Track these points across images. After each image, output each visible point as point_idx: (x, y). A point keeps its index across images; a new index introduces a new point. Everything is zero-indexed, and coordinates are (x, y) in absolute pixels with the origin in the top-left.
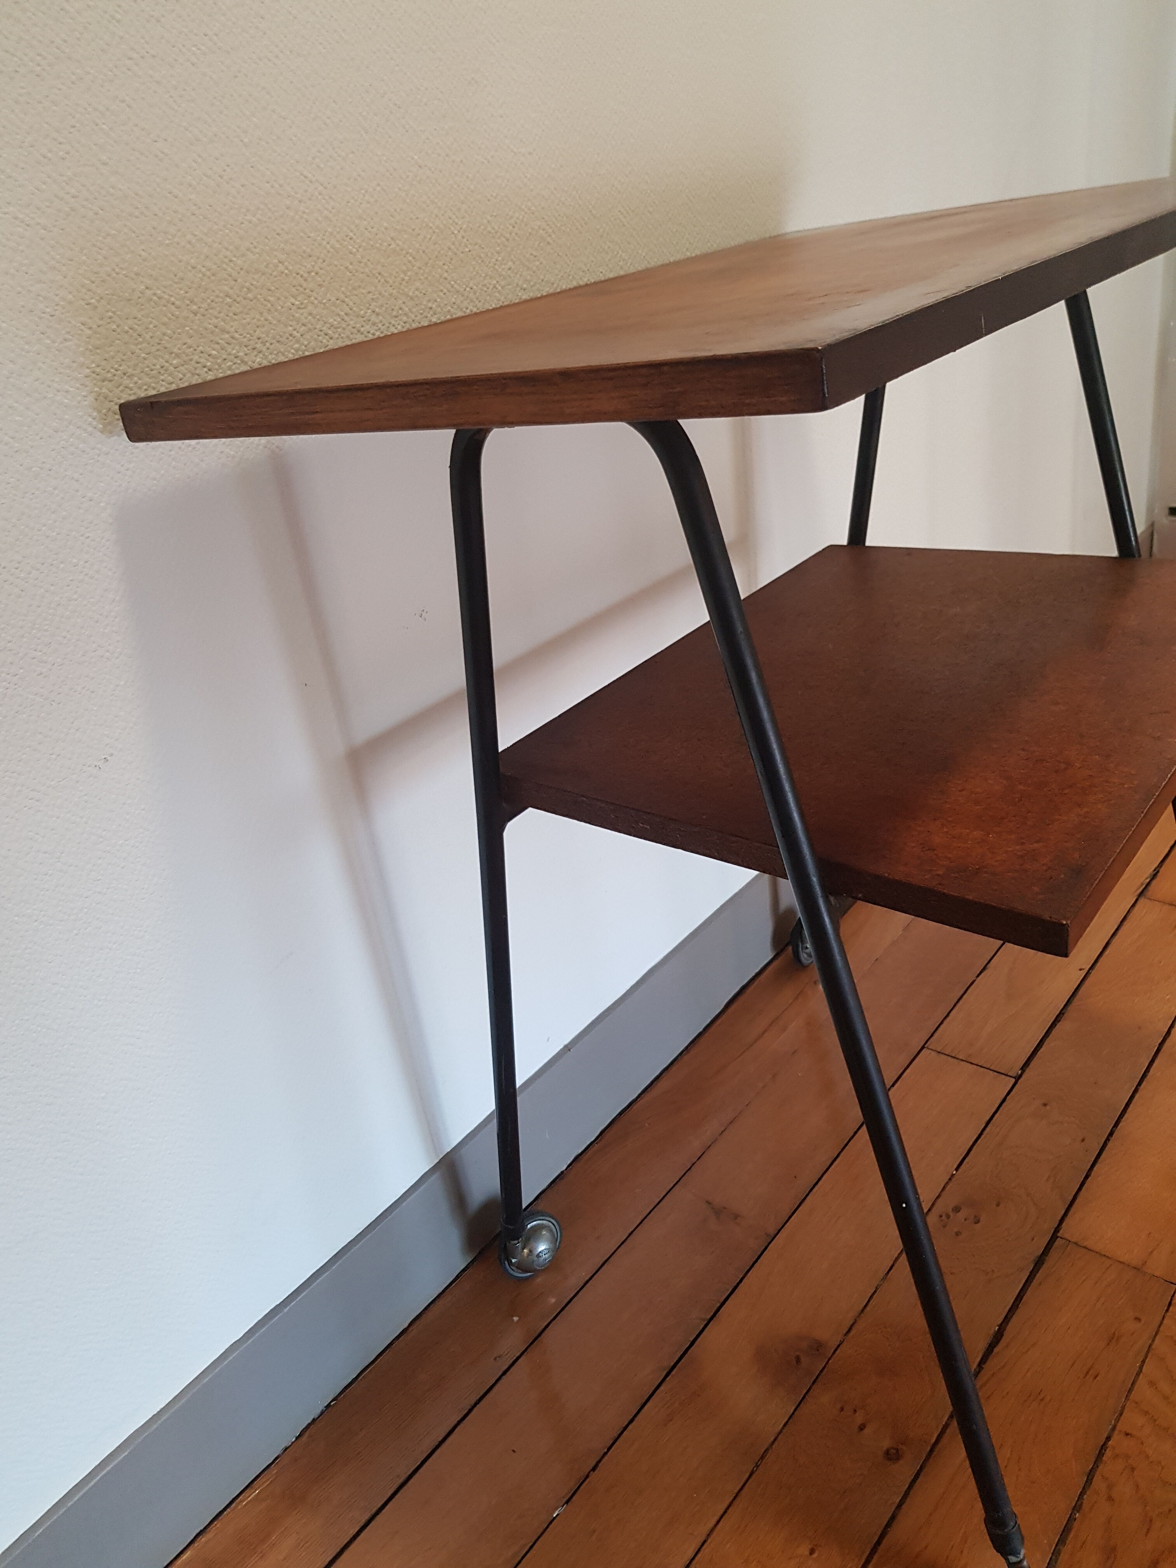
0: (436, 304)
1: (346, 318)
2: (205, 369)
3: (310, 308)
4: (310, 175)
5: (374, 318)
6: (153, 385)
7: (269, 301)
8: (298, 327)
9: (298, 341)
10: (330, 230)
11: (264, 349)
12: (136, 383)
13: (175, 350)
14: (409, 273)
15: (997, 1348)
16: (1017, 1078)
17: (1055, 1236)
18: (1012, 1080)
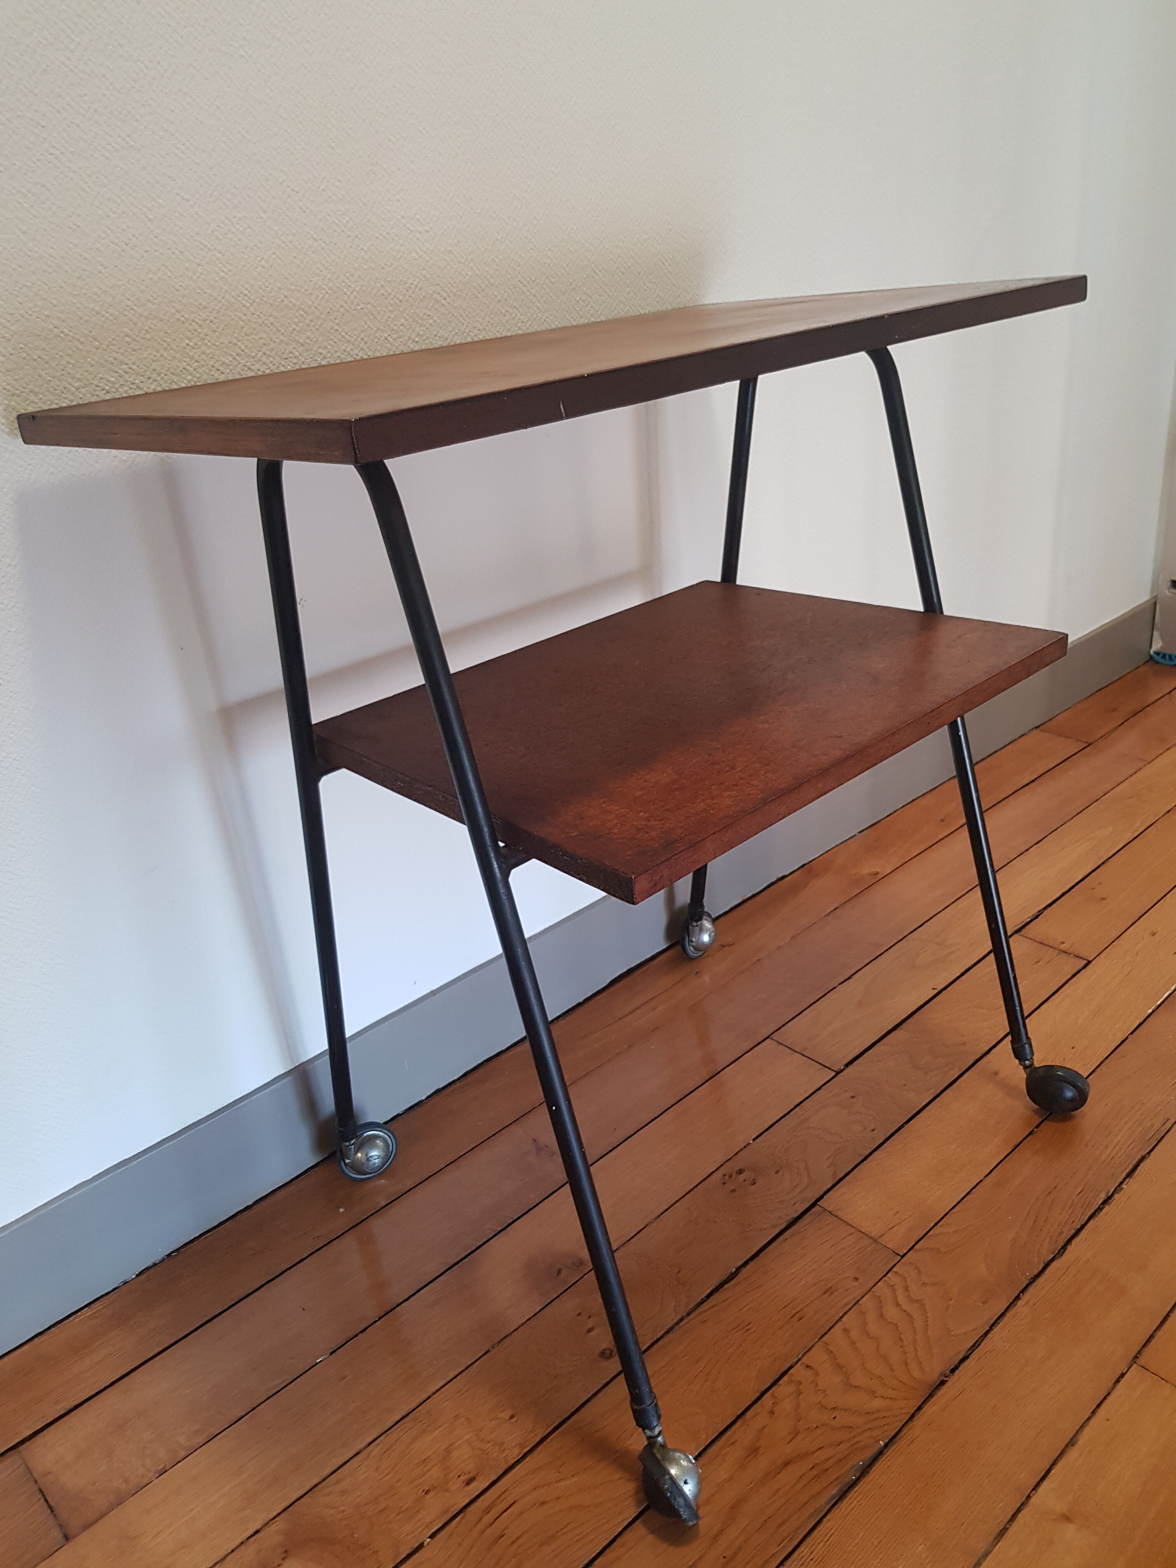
0: (326, 350)
1: (238, 358)
2: (104, 392)
3: (204, 348)
4: (209, 245)
5: (264, 359)
6: (56, 401)
7: (165, 341)
8: (191, 363)
9: (190, 374)
10: (225, 287)
11: (159, 378)
12: (41, 399)
13: (78, 376)
14: (301, 325)
15: (725, 1287)
16: (839, 1072)
17: (814, 1205)
18: (834, 1072)
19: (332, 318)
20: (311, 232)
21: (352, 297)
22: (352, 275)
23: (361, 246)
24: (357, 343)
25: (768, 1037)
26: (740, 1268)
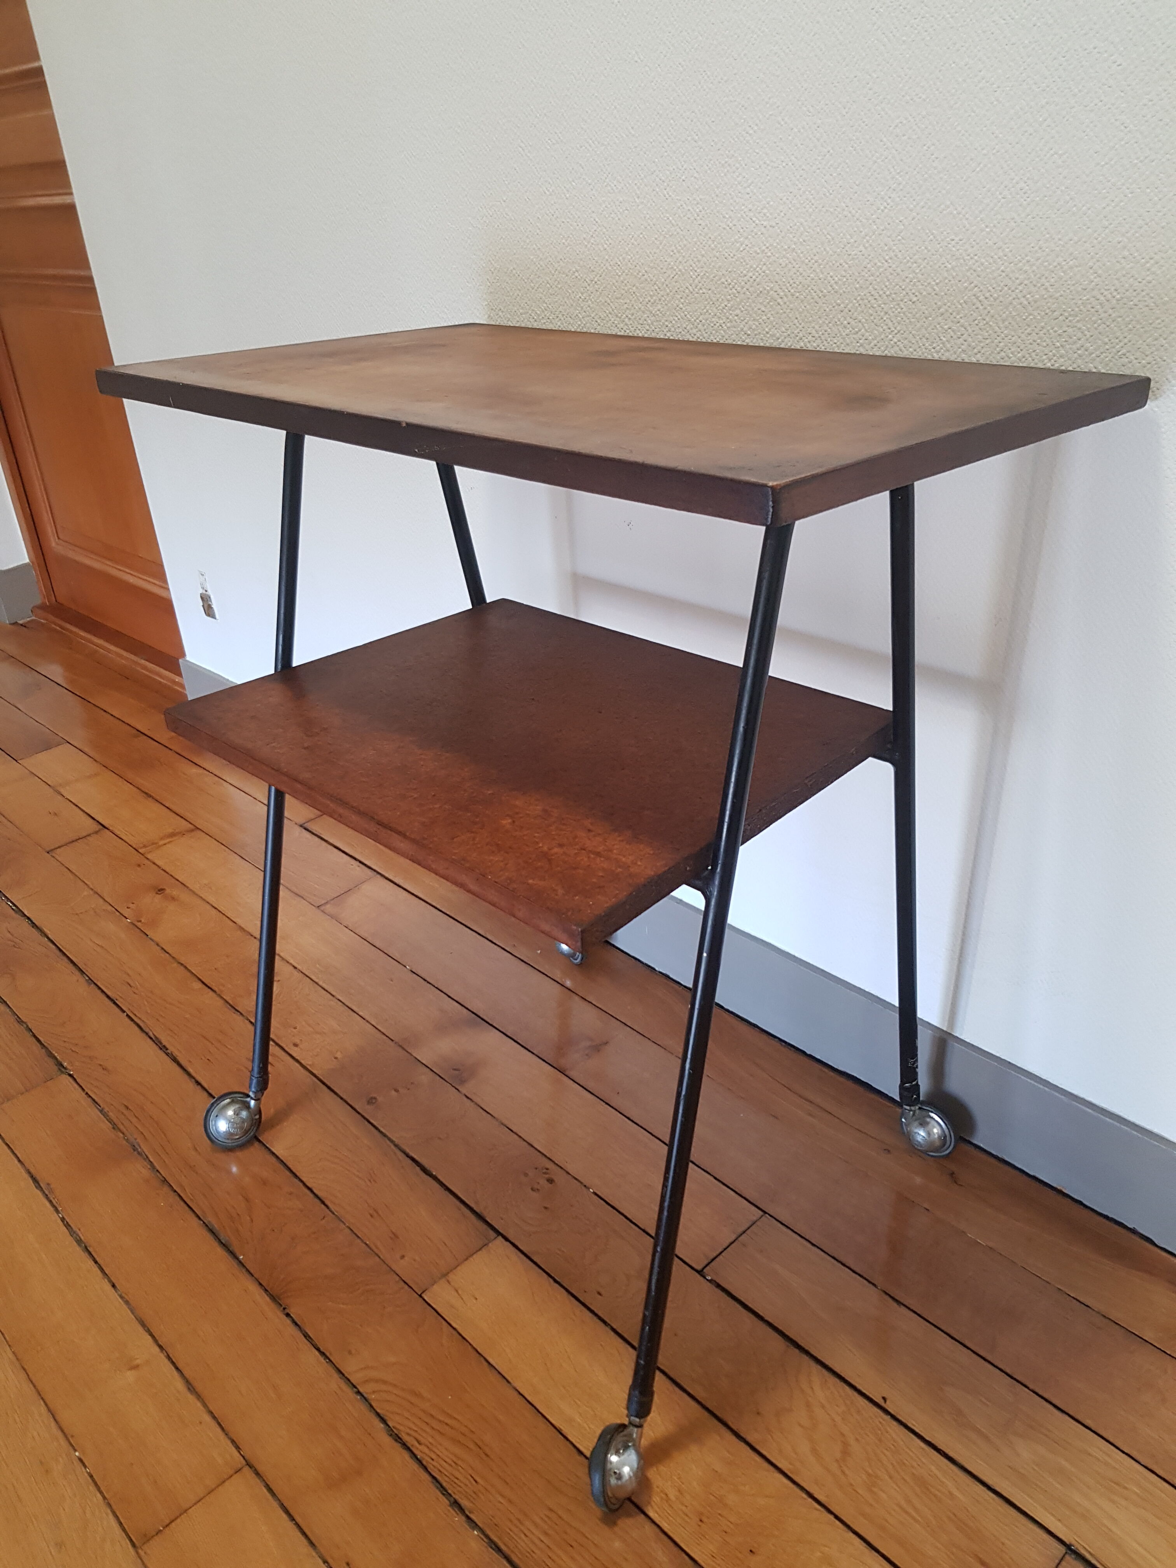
15: (418, 1169)
16: (700, 1272)
17: (499, 1233)
18: (699, 1268)
19: (679, 297)
20: (671, 218)
21: (696, 281)
22: (699, 261)
23: (710, 235)
24: (696, 324)
25: (765, 1213)
26: (435, 1178)
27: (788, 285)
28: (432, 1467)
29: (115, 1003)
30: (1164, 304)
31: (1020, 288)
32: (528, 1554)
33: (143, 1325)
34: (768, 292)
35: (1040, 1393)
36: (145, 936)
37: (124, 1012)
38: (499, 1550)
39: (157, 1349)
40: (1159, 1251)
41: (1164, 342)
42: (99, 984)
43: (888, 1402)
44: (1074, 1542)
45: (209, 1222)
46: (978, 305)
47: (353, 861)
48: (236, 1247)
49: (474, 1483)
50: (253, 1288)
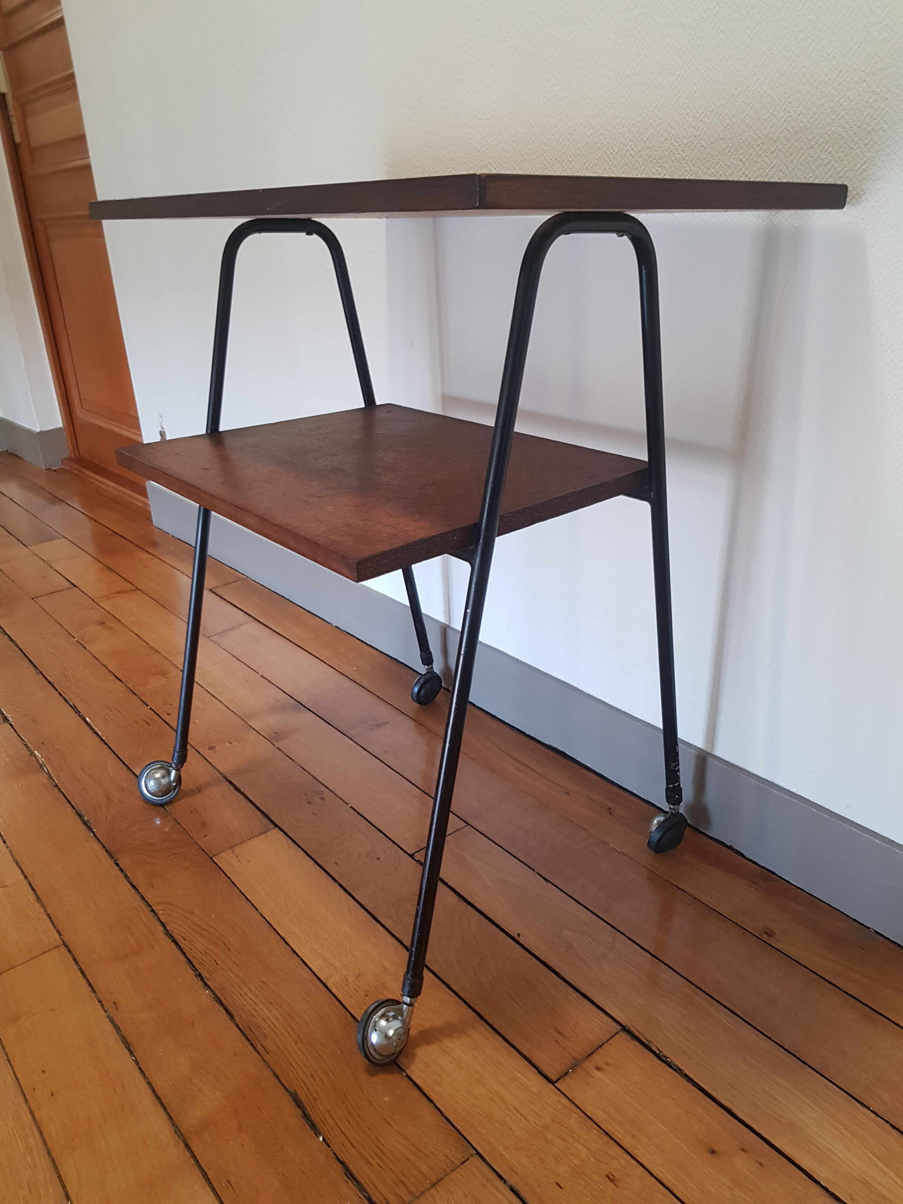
15: (232, 787)
16: (412, 856)
17: (276, 826)
18: (411, 853)
25: (468, 824)
26: (243, 794)
27: (498, 159)
28: (188, 953)
29: (53, 686)
30: (712, 143)
31: (630, 143)
32: (240, 1007)
33: (17, 864)
34: (487, 165)
35: (633, 939)
36: (84, 649)
37: (57, 690)
38: (222, 1004)
39: (23, 877)
40: (747, 861)
41: (713, 170)
42: (45, 674)
43: (520, 937)
44: (628, 1024)
45: (80, 811)
46: (607, 158)
47: (240, 612)
48: (92, 823)
49: (215, 964)
50: (97, 847)
